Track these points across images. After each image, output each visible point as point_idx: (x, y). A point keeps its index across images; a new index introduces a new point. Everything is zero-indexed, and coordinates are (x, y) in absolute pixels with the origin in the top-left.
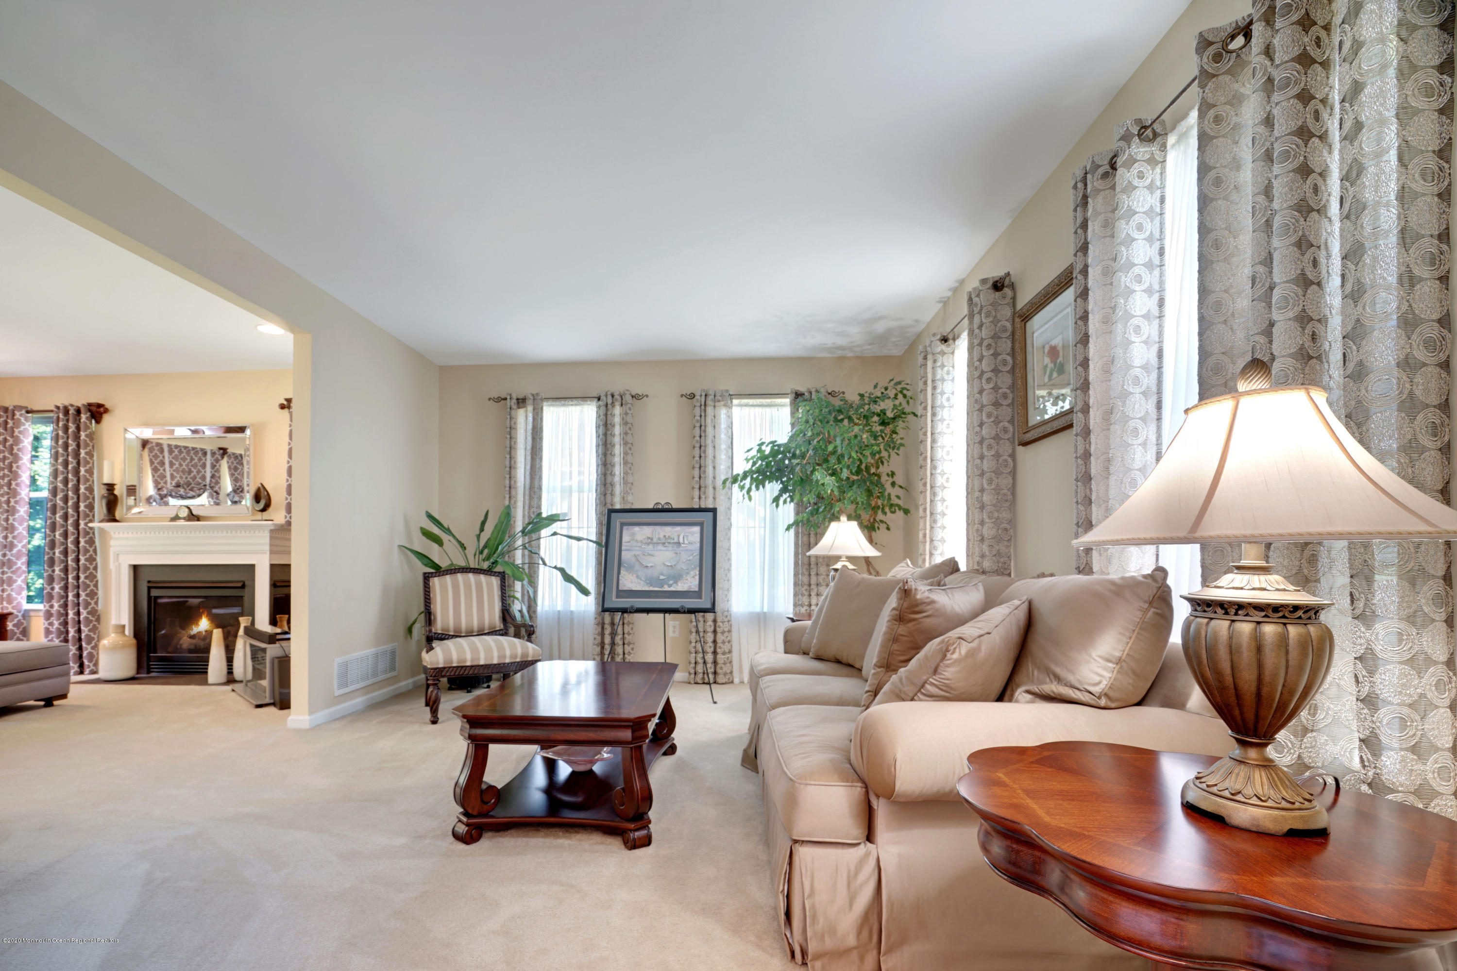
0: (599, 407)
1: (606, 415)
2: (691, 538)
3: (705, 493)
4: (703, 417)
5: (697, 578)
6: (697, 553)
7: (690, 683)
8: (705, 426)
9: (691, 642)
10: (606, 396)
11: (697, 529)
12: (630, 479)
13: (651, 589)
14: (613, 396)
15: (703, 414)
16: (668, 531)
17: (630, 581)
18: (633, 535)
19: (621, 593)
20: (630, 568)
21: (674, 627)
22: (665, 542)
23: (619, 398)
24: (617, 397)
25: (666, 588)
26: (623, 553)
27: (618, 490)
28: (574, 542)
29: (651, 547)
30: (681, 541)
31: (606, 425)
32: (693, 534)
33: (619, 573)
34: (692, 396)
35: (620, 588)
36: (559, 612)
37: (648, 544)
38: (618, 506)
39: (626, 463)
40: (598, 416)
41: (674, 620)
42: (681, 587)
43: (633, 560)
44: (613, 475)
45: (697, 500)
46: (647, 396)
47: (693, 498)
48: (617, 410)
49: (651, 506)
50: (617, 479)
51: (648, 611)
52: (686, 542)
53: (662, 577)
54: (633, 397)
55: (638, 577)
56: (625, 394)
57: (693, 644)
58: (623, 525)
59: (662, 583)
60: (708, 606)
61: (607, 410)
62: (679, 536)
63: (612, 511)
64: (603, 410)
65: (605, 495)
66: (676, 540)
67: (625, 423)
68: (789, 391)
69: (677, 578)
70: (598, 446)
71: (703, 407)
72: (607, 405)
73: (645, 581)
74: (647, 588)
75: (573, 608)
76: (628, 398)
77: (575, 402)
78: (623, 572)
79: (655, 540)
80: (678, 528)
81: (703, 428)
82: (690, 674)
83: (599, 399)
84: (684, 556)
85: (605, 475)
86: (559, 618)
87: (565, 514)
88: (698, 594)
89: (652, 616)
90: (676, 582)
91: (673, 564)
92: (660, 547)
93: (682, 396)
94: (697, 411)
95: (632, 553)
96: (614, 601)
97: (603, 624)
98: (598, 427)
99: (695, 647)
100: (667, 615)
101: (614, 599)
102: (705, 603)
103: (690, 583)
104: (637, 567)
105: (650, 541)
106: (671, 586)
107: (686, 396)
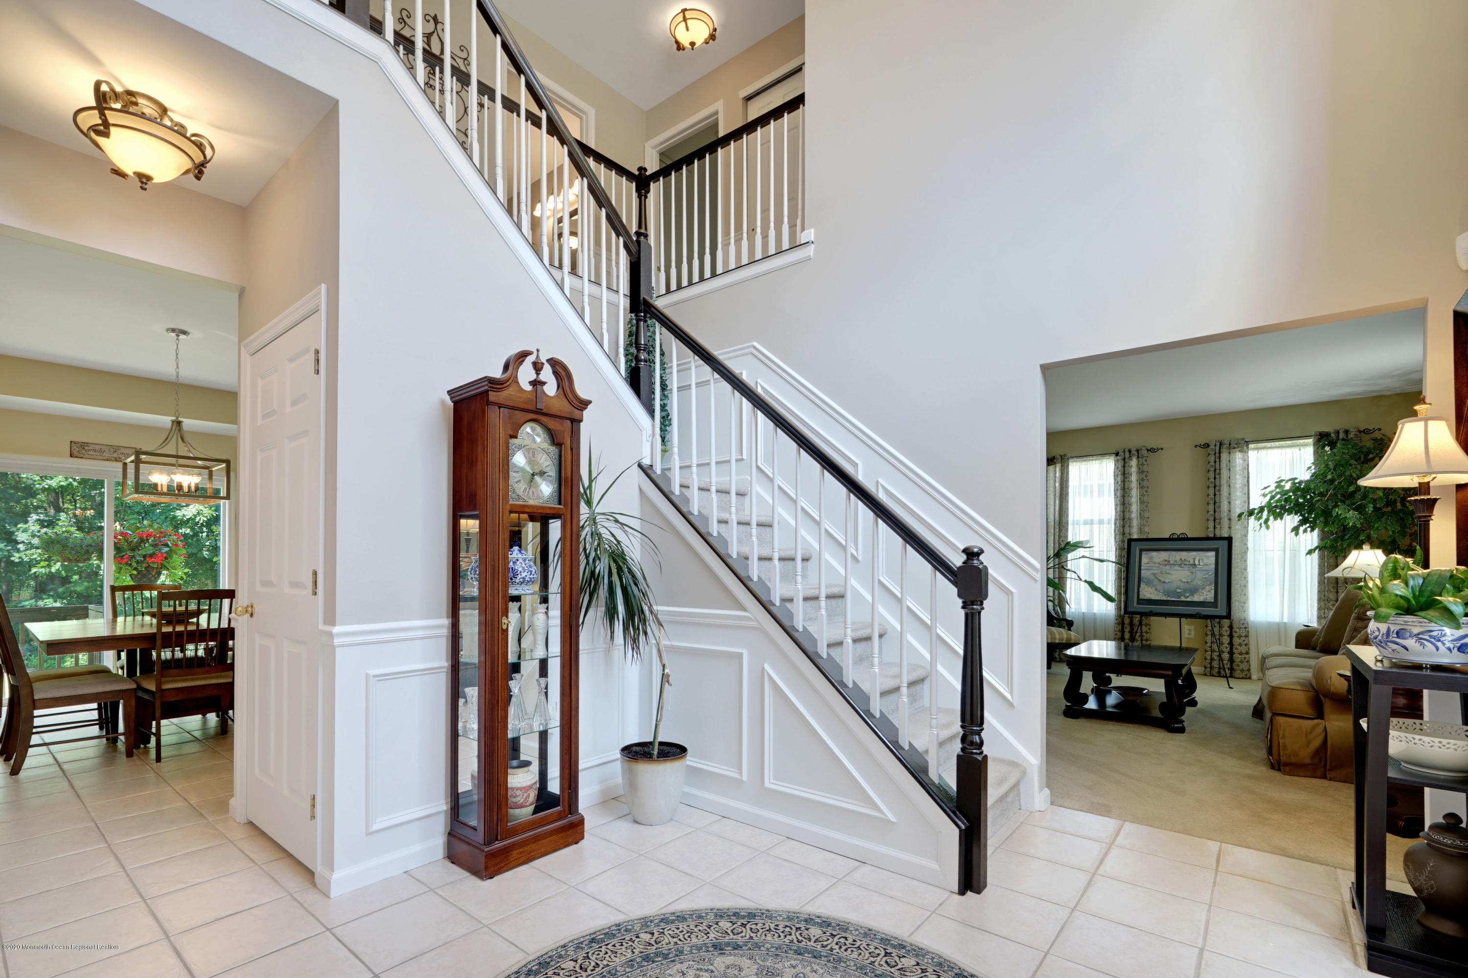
0: (1117, 461)
1: (1124, 467)
2: (1206, 561)
3: (1220, 523)
4: (1218, 463)
5: (1213, 592)
6: (1213, 572)
7: (1205, 675)
8: (1220, 470)
9: (1206, 643)
10: (1124, 452)
11: (1213, 554)
12: (1146, 514)
13: (1169, 599)
14: (1130, 451)
15: (1217, 460)
16: (1184, 555)
17: (1147, 592)
18: (1151, 558)
19: (1141, 601)
20: (1149, 583)
21: (1190, 630)
22: (1182, 564)
23: (1136, 453)
24: (1134, 452)
25: (1183, 599)
26: (1142, 572)
27: (1135, 523)
28: (1096, 563)
29: (1168, 567)
30: (1197, 563)
31: (1124, 474)
32: (1208, 557)
33: (1139, 586)
34: (1207, 446)
35: (1141, 597)
36: (1083, 613)
37: (1166, 565)
38: (1135, 536)
39: (1142, 502)
40: (1116, 467)
41: (1189, 624)
42: (1197, 598)
43: (1152, 577)
44: (1130, 512)
45: (1212, 529)
46: (1162, 449)
47: (1208, 528)
48: (1134, 462)
49: (1167, 536)
50: (1134, 515)
51: (1166, 615)
52: (1201, 563)
53: (1178, 590)
54: (1148, 450)
55: (1156, 590)
56: (1141, 450)
57: (1209, 644)
58: (1141, 551)
59: (1179, 595)
60: (1224, 613)
61: (1125, 463)
62: (1194, 559)
63: (1130, 541)
64: (1120, 464)
65: (1124, 527)
66: (1192, 562)
67: (1140, 471)
68: (1313, 434)
69: (1194, 591)
70: (1116, 490)
71: (1217, 455)
72: (1124, 459)
73: (1163, 593)
74: (1165, 598)
75: (1095, 611)
76: (1144, 452)
77: (1095, 457)
78: (1142, 586)
79: (1172, 562)
80: (1194, 553)
81: (1217, 471)
82: (1205, 667)
83: (1117, 454)
84: (1200, 575)
85: (1124, 512)
86: (1084, 618)
87: (1088, 542)
88: (1214, 604)
89: (1169, 619)
90: (1192, 595)
91: (1189, 581)
92: (1177, 568)
93: (1196, 446)
94: (1212, 458)
95: (1153, 571)
96: (1135, 606)
97: (1123, 624)
98: (1116, 476)
99: (1211, 647)
100: (1183, 620)
101: (1135, 605)
102: (1221, 610)
103: (1207, 595)
104: (1156, 582)
105: (1167, 563)
106: (1188, 597)
107: (1200, 446)
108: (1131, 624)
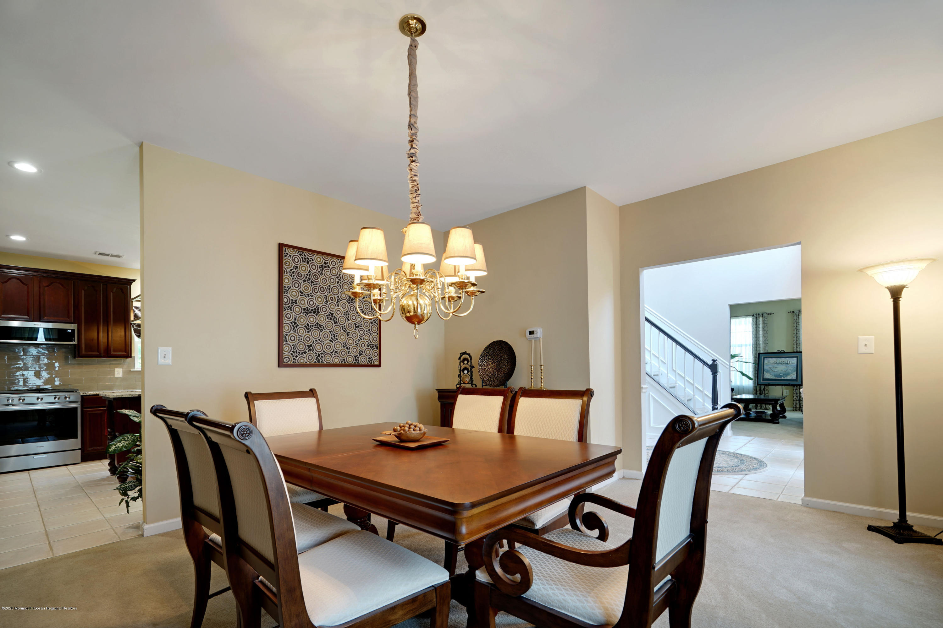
0: (753, 318)
1: (756, 321)
2: (793, 362)
3: (799, 346)
4: (798, 320)
5: (796, 374)
6: (796, 366)
7: (794, 411)
8: (799, 323)
9: (794, 397)
10: (756, 315)
11: (795, 359)
12: (767, 342)
13: (776, 378)
14: (759, 314)
15: (798, 319)
16: (783, 359)
17: (767, 376)
18: (769, 361)
19: (764, 380)
20: (768, 372)
21: (786, 392)
22: (782, 363)
23: (762, 315)
24: (761, 315)
25: (783, 378)
26: (765, 367)
27: (761, 346)
28: (744, 363)
29: (776, 365)
30: (789, 362)
31: (756, 324)
32: (793, 360)
33: (763, 373)
34: (793, 312)
35: (764, 378)
36: (738, 386)
37: (775, 364)
38: (762, 352)
39: (764, 337)
40: (753, 321)
41: (786, 389)
42: (789, 377)
43: (769, 369)
44: (759, 341)
45: (795, 348)
46: (773, 313)
47: (794, 348)
48: (761, 319)
49: (776, 352)
50: (761, 342)
51: (775, 385)
52: (791, 363)
53: (781, 374)
54: (767, 314)
55: (771, 374)
56: (764, 314)
58: (764, 358)
59: (781, 376)
60: (800, 384)
62: (788, 361)
63: (759, 354)
64: (755, 320)
65: (756, 347)
66: (786, 362)
67: (764, 323)
69: (787, 374)
70: (753, 331)
71: (798, 316)
72: (756, 318)
73: (774, 376)
74: (775, 378)
75: (744, 385)
76: (765, 315)
77: (743, 317)
78: (765, 373)
79: (778, 363)
80: (787, 359)
81: (798, 323)
82: (793, 407)
83: (753, 316)
84: (790, 368)
85: (756, 341)
87: (740, 354)
88: (796, 380)
89: (777, 387)
90: (787, 376)
91: (785, 370)
92: (780, 365)
93: (788, 312)
94: (795, 318)
95: (769, 367)
97: (756, 390)
98: (753, 325)
99: (796, 399)
100: (783, 387)
101: (762, 381)
102: (798, 383)
103: (793, 376)
104: (771, 371)
105: (776, 363)
106: (784, 377)
107: (790, 312)
108: (760, 390)
